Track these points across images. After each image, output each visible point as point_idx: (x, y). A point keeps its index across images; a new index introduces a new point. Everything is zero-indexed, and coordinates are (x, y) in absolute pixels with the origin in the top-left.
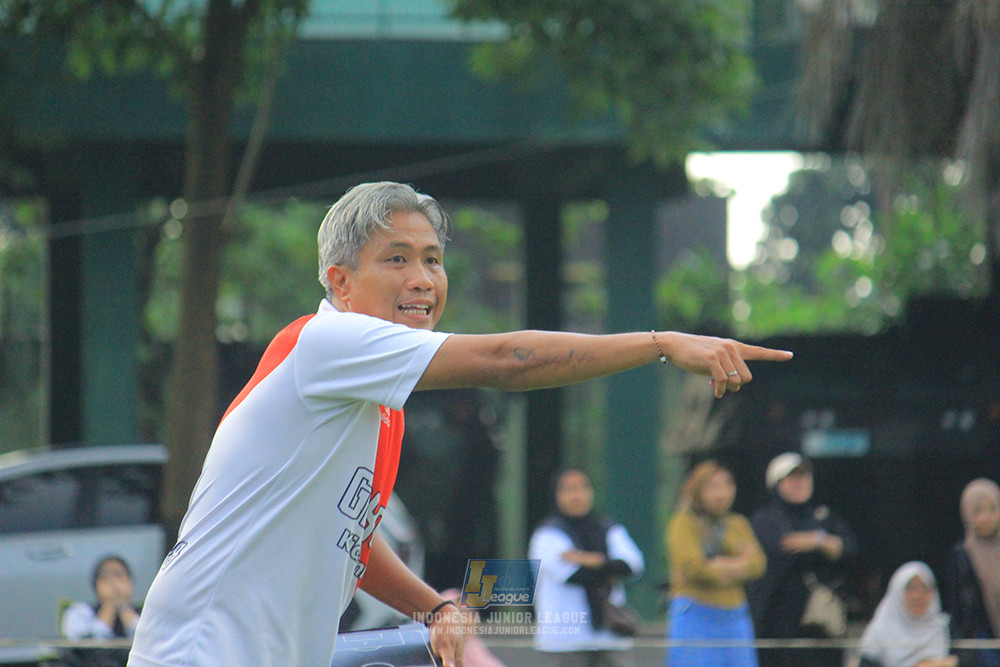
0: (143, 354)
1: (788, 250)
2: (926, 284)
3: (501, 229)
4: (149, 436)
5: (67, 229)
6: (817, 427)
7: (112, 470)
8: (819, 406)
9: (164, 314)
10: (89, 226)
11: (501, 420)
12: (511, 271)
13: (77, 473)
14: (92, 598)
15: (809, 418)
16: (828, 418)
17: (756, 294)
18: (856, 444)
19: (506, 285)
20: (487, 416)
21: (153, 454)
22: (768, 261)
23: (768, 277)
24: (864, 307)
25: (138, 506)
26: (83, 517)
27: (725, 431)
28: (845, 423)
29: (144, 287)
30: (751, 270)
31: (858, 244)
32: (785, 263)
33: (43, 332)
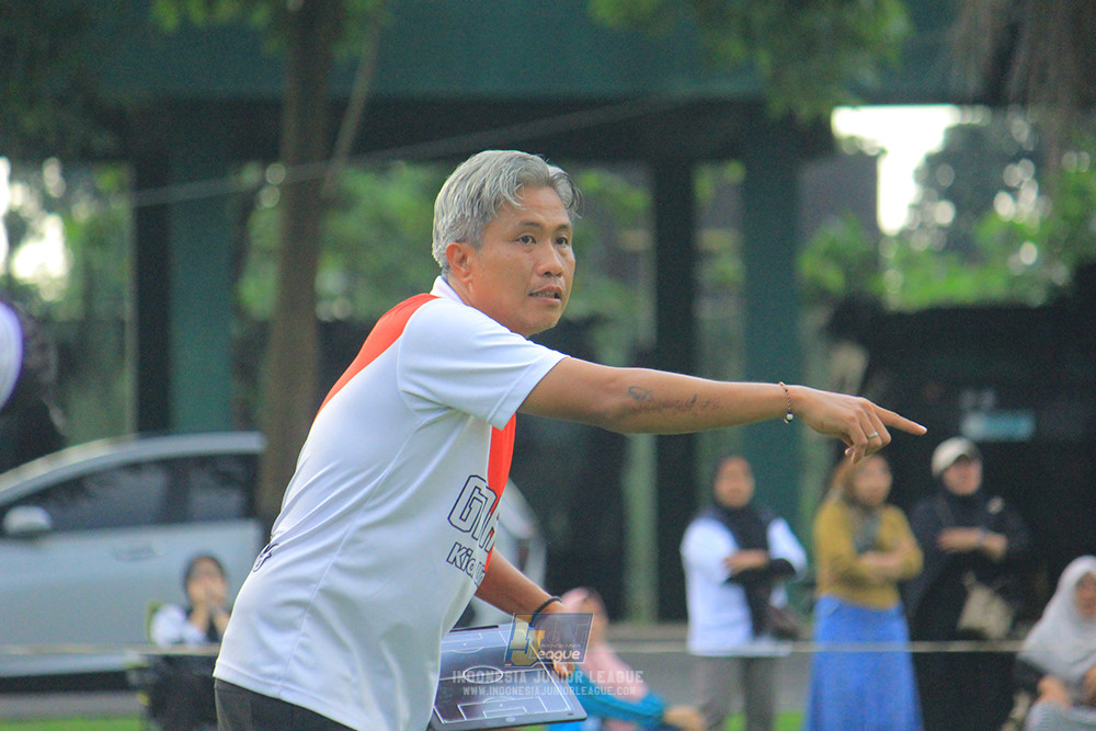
0: (235, 330)
1: (945, 213)
3: (629, 193)
4: (246, 422)
6: (976, 408)
7: (204, 461)
8: (979, 385)
9: (259, 290)
12: (638, 239)
13: (169, 464)
14: (184, 601)
15: (968, 398)
16: (989, 398)
18: (1020, 427)
19: (635, 255)
21: (249, 442)
22: (922, 226)
23: (922, 243)
24: (1028, 275)
25: (233, 499)
26: (174, 512)
28: (1007, 403)
29: (237, 260)
30: (904, 236)
31: (1022, 205)
32: (941, 228)
33: (128, 310)
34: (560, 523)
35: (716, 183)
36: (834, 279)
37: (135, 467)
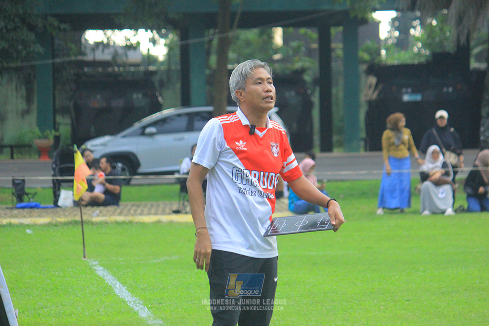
0: (207, 72)
1: (397, 34)
2: (438, 50)
5: (184, 42)
6: (406, 93)
7: (197, 114)
8: (407, 86)
10: (191, 41)
11: (312, 94)
12: (315, 46)
13: (188, 114)
14: (191, 156)
15: (404, 90)
16: (409, 90)
17: (387, 49)
18: (418, 97)
19: (314, 49)
20: (309, 92)
21: (210, 109)
22: (390, 37)
23: (390, 42)
24: (419, 54)
27: (379, 95)
28: (414, 92)
29: (208, 53)
30: (386, 39)
31: (417, 32)
32: (396, 38)
33: (179, 67)
34: (295, 126)
35: (336, 31)
36: (366, 57)
37: (179, 115)
